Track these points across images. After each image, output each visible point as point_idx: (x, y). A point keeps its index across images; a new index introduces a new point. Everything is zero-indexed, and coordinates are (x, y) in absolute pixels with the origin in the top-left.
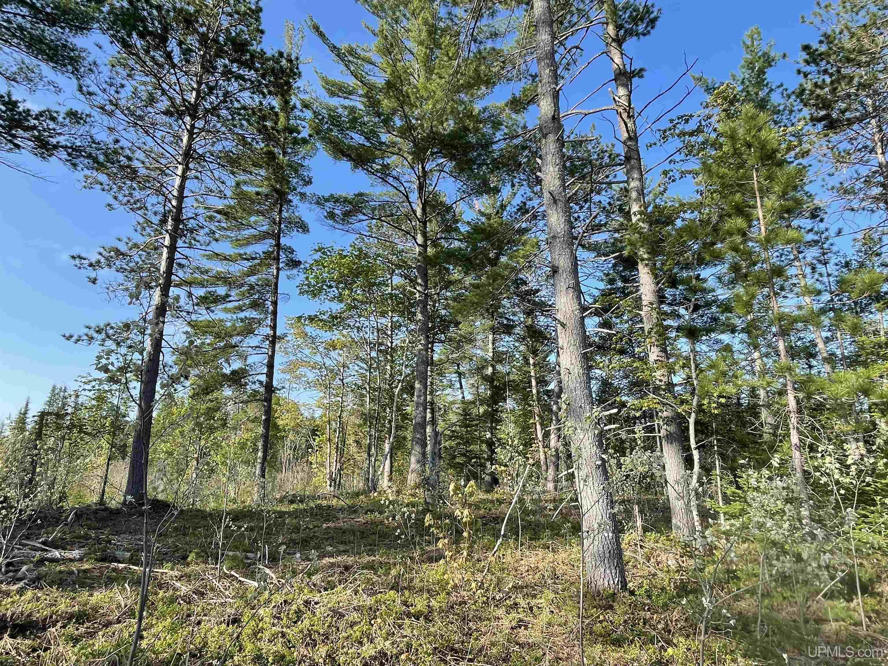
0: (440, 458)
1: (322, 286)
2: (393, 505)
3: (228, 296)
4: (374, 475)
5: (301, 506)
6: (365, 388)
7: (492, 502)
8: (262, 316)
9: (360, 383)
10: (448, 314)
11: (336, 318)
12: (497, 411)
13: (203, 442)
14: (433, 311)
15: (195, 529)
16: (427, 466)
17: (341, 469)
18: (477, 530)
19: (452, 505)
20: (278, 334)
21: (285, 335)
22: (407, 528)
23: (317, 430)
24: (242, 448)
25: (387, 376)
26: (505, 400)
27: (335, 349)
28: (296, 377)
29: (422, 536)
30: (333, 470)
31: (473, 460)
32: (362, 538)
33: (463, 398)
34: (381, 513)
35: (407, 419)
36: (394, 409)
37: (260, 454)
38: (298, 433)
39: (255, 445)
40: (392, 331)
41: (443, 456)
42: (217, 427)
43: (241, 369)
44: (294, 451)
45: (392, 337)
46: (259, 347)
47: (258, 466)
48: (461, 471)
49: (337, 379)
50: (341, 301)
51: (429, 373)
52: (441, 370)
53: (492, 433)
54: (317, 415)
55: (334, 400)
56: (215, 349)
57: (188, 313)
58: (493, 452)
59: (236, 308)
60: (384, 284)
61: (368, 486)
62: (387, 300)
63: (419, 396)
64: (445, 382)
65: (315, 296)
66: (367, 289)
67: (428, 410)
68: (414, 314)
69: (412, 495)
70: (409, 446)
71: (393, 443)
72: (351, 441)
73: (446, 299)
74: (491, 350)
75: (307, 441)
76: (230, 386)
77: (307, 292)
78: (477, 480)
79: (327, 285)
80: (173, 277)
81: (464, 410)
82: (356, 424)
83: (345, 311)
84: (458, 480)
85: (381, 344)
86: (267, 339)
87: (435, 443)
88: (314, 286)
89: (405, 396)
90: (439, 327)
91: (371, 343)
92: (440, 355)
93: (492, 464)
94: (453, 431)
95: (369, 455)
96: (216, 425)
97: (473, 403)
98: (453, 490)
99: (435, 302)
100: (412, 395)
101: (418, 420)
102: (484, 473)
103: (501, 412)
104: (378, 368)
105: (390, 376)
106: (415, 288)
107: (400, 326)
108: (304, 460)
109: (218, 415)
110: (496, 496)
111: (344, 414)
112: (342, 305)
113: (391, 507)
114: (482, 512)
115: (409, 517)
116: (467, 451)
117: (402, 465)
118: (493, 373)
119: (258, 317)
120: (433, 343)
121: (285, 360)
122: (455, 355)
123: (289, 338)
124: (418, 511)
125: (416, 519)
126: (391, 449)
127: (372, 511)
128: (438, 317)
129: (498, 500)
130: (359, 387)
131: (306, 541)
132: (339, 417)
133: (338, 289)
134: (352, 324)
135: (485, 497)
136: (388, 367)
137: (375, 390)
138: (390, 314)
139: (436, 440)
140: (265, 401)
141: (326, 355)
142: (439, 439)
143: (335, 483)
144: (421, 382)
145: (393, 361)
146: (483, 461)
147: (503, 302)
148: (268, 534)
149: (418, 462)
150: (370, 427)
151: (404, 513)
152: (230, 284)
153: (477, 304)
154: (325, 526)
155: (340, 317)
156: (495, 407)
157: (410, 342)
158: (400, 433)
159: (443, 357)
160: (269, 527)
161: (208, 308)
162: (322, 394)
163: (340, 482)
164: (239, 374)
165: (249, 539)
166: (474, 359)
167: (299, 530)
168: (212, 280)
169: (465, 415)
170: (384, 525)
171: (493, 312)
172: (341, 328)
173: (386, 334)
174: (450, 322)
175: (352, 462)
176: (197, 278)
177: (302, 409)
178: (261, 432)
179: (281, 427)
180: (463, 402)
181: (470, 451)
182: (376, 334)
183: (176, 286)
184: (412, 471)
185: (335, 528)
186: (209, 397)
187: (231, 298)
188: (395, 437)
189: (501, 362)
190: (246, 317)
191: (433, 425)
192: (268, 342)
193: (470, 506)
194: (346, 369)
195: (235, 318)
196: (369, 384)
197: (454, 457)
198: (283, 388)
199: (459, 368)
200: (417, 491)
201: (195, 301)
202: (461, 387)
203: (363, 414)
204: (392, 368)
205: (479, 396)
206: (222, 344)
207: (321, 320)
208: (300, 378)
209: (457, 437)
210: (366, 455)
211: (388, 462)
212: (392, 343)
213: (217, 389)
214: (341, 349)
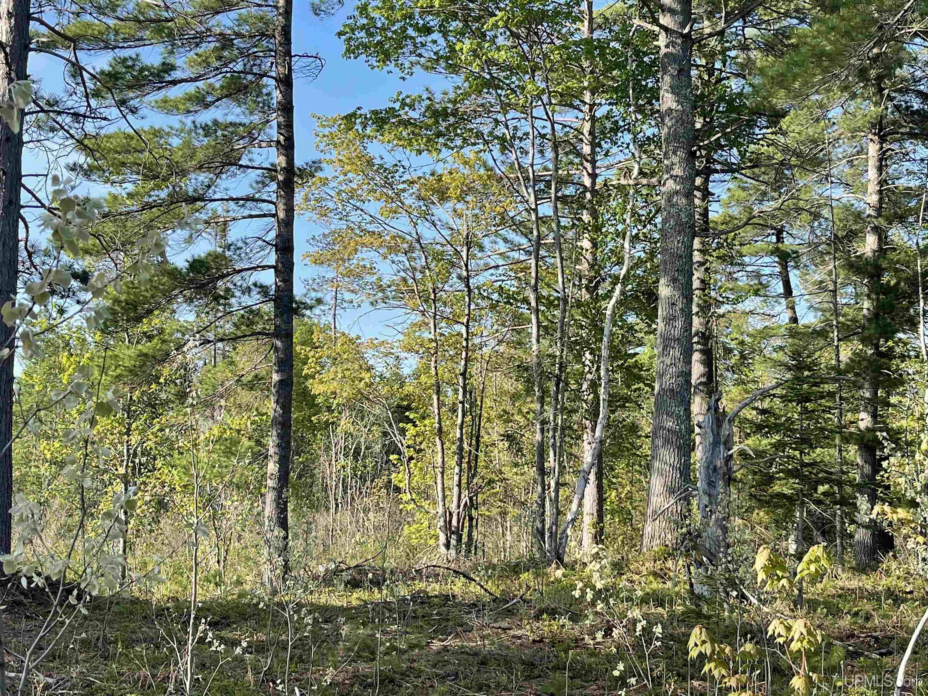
0: (730, 480)
1: (404, 29)
2: (606, 601)
3: (168, 68)
4: (556, 523)
5: (377, 596)
6: (526, 301)
7: (874, 596)
8: (256, 118)
9: (511, 286)
10: (748, 90)
11: (444, 114)
12: (889, 355)
13: (135, 439)
14: (706, 84)
15: (129, 644)
16: (694, 502)
17: (472, 505)
18: (833, 669)
19: (764, 602)
20: (299, 162)
21: (316, 166)
22: (642, 657)
23: (408, 408)
24: (229, 453)
25: (584, 267)
26: (913, 325)
27: (443, 197)
28: (349, 273)
29: (684, 679)
30: (453, 507)
31: (821, 489)
32: (528, 678)
33: (794, 320)
34: (575, 618)
35: (640, 379)
36: (605, 353)
37: (272, 467)
38: (362, 414)
39: (258, 443)
40: (594, 145)
41: (738, 475)
42: (168, 401)
43: (216, 257)
44: (356, 458)
45: (593, 162)
46: (253, 199)
47: (270, 496)
48: (789, 515)
49: (454, 279)
50: (454, 69)
51: (697, 257)
52: (731, 246)
53: (874, 416)
54: (406, 371)
55: (446, 332)
56: (149, 206)
57: (76, 115)
58: (876, 467)
59: (189, 98)
60: (568, 15)
61: (541, 548)
62: (578, 60)
63: (670, 320)
64: (743, 280)
65: (387, 57)
66: (523, 32)
67: (696, 356)
68: (655, 94)
69: (655, 574)
70: (646, 449)
71: (602, 442)
72: (495, 437)
73: (744, 47)
74: (873, 187)
75: (385, 434)
76: (190, 300)
77: (366, 47)
78: (831, 541)
79: (416, 28)
80: (33, 26)
81: (796, 354)
82: (503, 393)
83: (467, 95)
84: (779, 538)
85: (563, 182)
86: (273, 179)
87: (715, 444)
88: (384, 29)
89: (632, 319)
90: (723, 127)
91: (537, 180)
92: (728, 205)
93: (873, 499)
94: (763, 412)
95: (542, 472)
96: (163, 396)
97: (822, 333)
98: (765, 568)
99: (711, 56)
100: (652, 316)
101: (669, 381)
102: (853, 522)
103: (903, 357)
104: (558, 245)
105: (592, 266)
106: (656, 21)
107: (616, 129)
108: (380, 482)
109: (166, 372)
110: (885, 582)
111: (474, 369)
112: (459, 80)
113: (600, 606)
114: (845, 622)
115: (647, 631)
116: (804, 465)
117: (630, 497)
118: (881, 251)
119: (246, 121)
120: (707, 172)
121: (318, 231)
122: (769, 206)
123: (328, 171)
124: (672, 616)
125: (667, 637)
126: (599, 456)
127: (553, 613)
128: (721, 99)
129: (890, 593)
130: (510, 299)
131: (392, 681)
132: (463, 374)
133: (445, 34)
134: (486, 130)
135: (854, 584)
136: (586, 244)
137: (550, 304)
138: (587, 97)
139: (717, 436)
140: (276, 334)
141: (426, 215)
142: (725, 431)
143: (459, 540)
144: (674, 280)
145: (597, 229)
146: (848, 489)
147: (911, 48)
148: (301, 660)
149: (671, 491)
150: (542, 401)
151: (634, 622)
152: (170, 35)
153: (830, 57)
154: (436, 645)
155: (455, 113)
156: (884, 345)
157: (641, 172)
158: (620, 414)
159: (735, 211)
160: (300, 644)
161: (122, 103)
162: (417, 318)
163: (470, 536)
164: (209, 269)
165: (256, 671)
166: (825, 212)
167: (373, 653)
168: (129, 28)
169: (799, 367)
170: (585, 647)
171: (880, 78)
172: (459, 142)
173: (579, 154)
174: (757, 112)
175: (498, 488)
176: (89, 25)
177: (369, 354)
178: (271, 413)
179: (320, 400)
180: (793, 334)
181: (813, 464)
182: (549, 154)
183: (43, 48)
184: (656, 515)
185: (462, 651)
186: (144, 327)
187: (177, 75)
188: (608, 426)
189: (901, 219)
190: (216, 122)
191: (710, 394)
192: (274, 186)
193: (813, 605)
194: (475, 250)
195: (189, 125)
196: (535, 289)
197: (770, 479)
198: (319, 301)
199: (780, 239)
200: (670, 564)
201: (90, 85)
202: (788, 291)
203: (523, 368)
204: (595, 245)
205: (836, 313)
206: (163, 194)
207: (406, 123)
208: (359, 276)
209: (775, 428)
210: (533, 472)
211: (591, 490)
212: (593, 176)
213: (158, 306)
214: (460, 199)
